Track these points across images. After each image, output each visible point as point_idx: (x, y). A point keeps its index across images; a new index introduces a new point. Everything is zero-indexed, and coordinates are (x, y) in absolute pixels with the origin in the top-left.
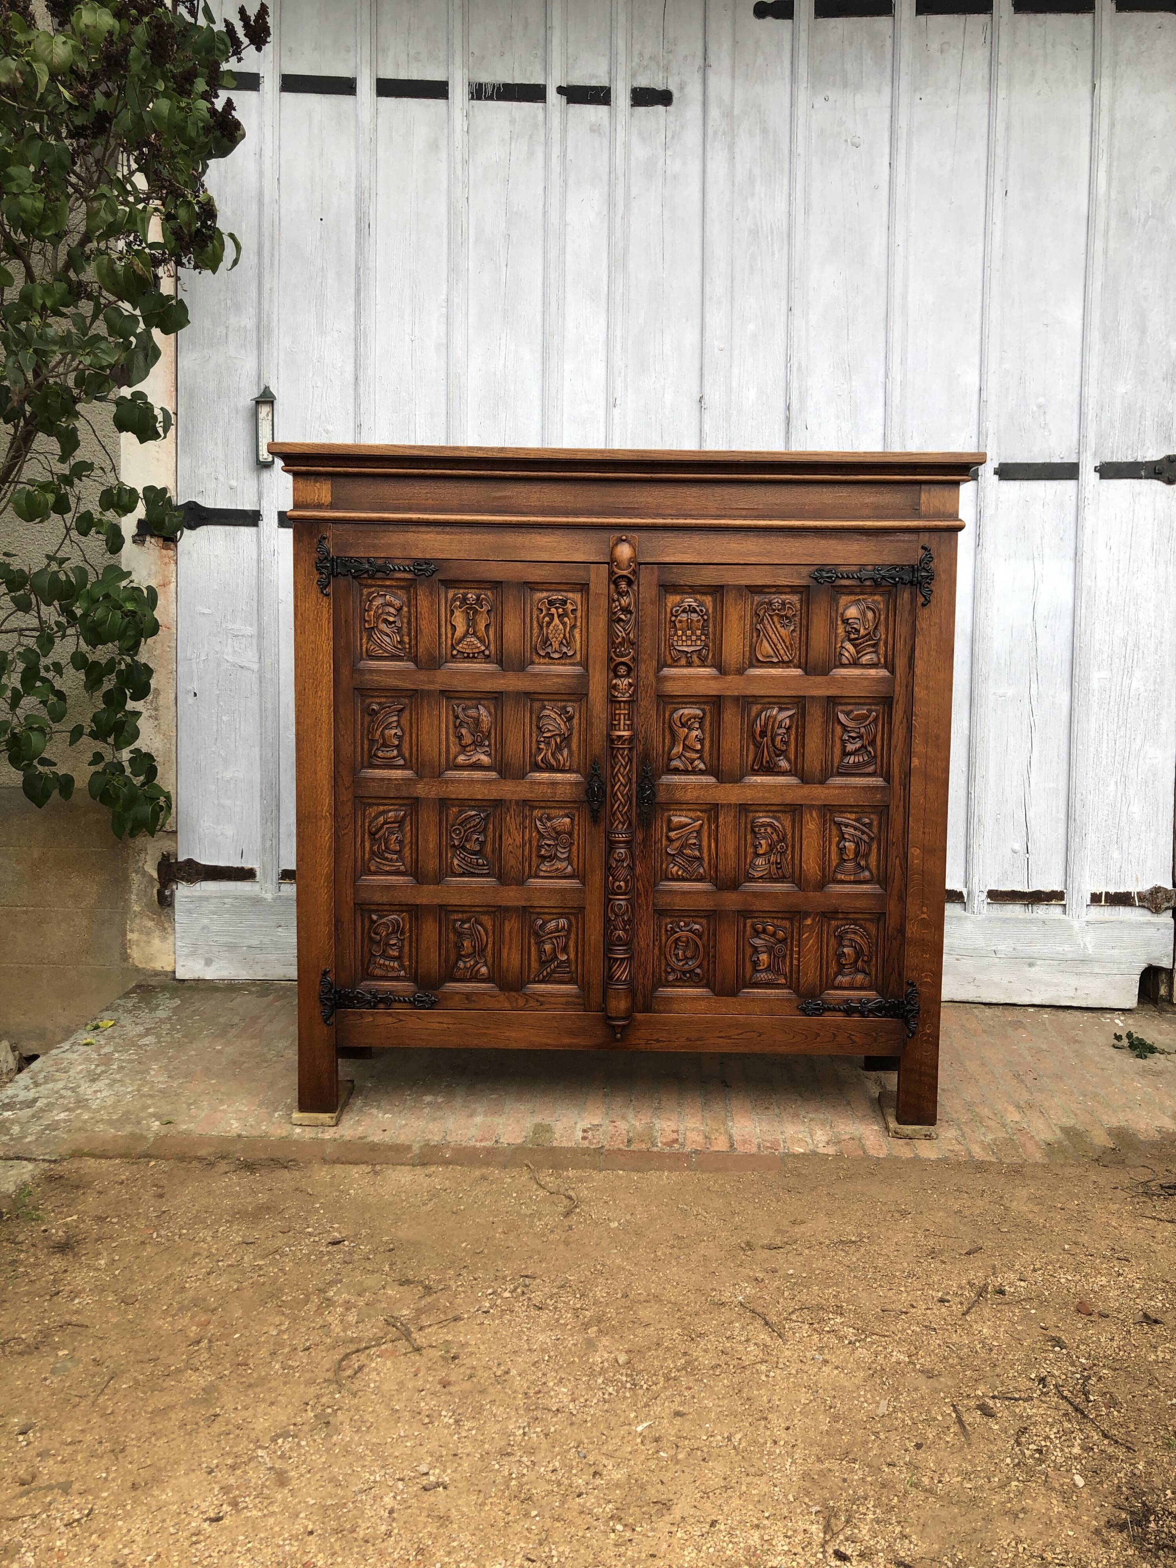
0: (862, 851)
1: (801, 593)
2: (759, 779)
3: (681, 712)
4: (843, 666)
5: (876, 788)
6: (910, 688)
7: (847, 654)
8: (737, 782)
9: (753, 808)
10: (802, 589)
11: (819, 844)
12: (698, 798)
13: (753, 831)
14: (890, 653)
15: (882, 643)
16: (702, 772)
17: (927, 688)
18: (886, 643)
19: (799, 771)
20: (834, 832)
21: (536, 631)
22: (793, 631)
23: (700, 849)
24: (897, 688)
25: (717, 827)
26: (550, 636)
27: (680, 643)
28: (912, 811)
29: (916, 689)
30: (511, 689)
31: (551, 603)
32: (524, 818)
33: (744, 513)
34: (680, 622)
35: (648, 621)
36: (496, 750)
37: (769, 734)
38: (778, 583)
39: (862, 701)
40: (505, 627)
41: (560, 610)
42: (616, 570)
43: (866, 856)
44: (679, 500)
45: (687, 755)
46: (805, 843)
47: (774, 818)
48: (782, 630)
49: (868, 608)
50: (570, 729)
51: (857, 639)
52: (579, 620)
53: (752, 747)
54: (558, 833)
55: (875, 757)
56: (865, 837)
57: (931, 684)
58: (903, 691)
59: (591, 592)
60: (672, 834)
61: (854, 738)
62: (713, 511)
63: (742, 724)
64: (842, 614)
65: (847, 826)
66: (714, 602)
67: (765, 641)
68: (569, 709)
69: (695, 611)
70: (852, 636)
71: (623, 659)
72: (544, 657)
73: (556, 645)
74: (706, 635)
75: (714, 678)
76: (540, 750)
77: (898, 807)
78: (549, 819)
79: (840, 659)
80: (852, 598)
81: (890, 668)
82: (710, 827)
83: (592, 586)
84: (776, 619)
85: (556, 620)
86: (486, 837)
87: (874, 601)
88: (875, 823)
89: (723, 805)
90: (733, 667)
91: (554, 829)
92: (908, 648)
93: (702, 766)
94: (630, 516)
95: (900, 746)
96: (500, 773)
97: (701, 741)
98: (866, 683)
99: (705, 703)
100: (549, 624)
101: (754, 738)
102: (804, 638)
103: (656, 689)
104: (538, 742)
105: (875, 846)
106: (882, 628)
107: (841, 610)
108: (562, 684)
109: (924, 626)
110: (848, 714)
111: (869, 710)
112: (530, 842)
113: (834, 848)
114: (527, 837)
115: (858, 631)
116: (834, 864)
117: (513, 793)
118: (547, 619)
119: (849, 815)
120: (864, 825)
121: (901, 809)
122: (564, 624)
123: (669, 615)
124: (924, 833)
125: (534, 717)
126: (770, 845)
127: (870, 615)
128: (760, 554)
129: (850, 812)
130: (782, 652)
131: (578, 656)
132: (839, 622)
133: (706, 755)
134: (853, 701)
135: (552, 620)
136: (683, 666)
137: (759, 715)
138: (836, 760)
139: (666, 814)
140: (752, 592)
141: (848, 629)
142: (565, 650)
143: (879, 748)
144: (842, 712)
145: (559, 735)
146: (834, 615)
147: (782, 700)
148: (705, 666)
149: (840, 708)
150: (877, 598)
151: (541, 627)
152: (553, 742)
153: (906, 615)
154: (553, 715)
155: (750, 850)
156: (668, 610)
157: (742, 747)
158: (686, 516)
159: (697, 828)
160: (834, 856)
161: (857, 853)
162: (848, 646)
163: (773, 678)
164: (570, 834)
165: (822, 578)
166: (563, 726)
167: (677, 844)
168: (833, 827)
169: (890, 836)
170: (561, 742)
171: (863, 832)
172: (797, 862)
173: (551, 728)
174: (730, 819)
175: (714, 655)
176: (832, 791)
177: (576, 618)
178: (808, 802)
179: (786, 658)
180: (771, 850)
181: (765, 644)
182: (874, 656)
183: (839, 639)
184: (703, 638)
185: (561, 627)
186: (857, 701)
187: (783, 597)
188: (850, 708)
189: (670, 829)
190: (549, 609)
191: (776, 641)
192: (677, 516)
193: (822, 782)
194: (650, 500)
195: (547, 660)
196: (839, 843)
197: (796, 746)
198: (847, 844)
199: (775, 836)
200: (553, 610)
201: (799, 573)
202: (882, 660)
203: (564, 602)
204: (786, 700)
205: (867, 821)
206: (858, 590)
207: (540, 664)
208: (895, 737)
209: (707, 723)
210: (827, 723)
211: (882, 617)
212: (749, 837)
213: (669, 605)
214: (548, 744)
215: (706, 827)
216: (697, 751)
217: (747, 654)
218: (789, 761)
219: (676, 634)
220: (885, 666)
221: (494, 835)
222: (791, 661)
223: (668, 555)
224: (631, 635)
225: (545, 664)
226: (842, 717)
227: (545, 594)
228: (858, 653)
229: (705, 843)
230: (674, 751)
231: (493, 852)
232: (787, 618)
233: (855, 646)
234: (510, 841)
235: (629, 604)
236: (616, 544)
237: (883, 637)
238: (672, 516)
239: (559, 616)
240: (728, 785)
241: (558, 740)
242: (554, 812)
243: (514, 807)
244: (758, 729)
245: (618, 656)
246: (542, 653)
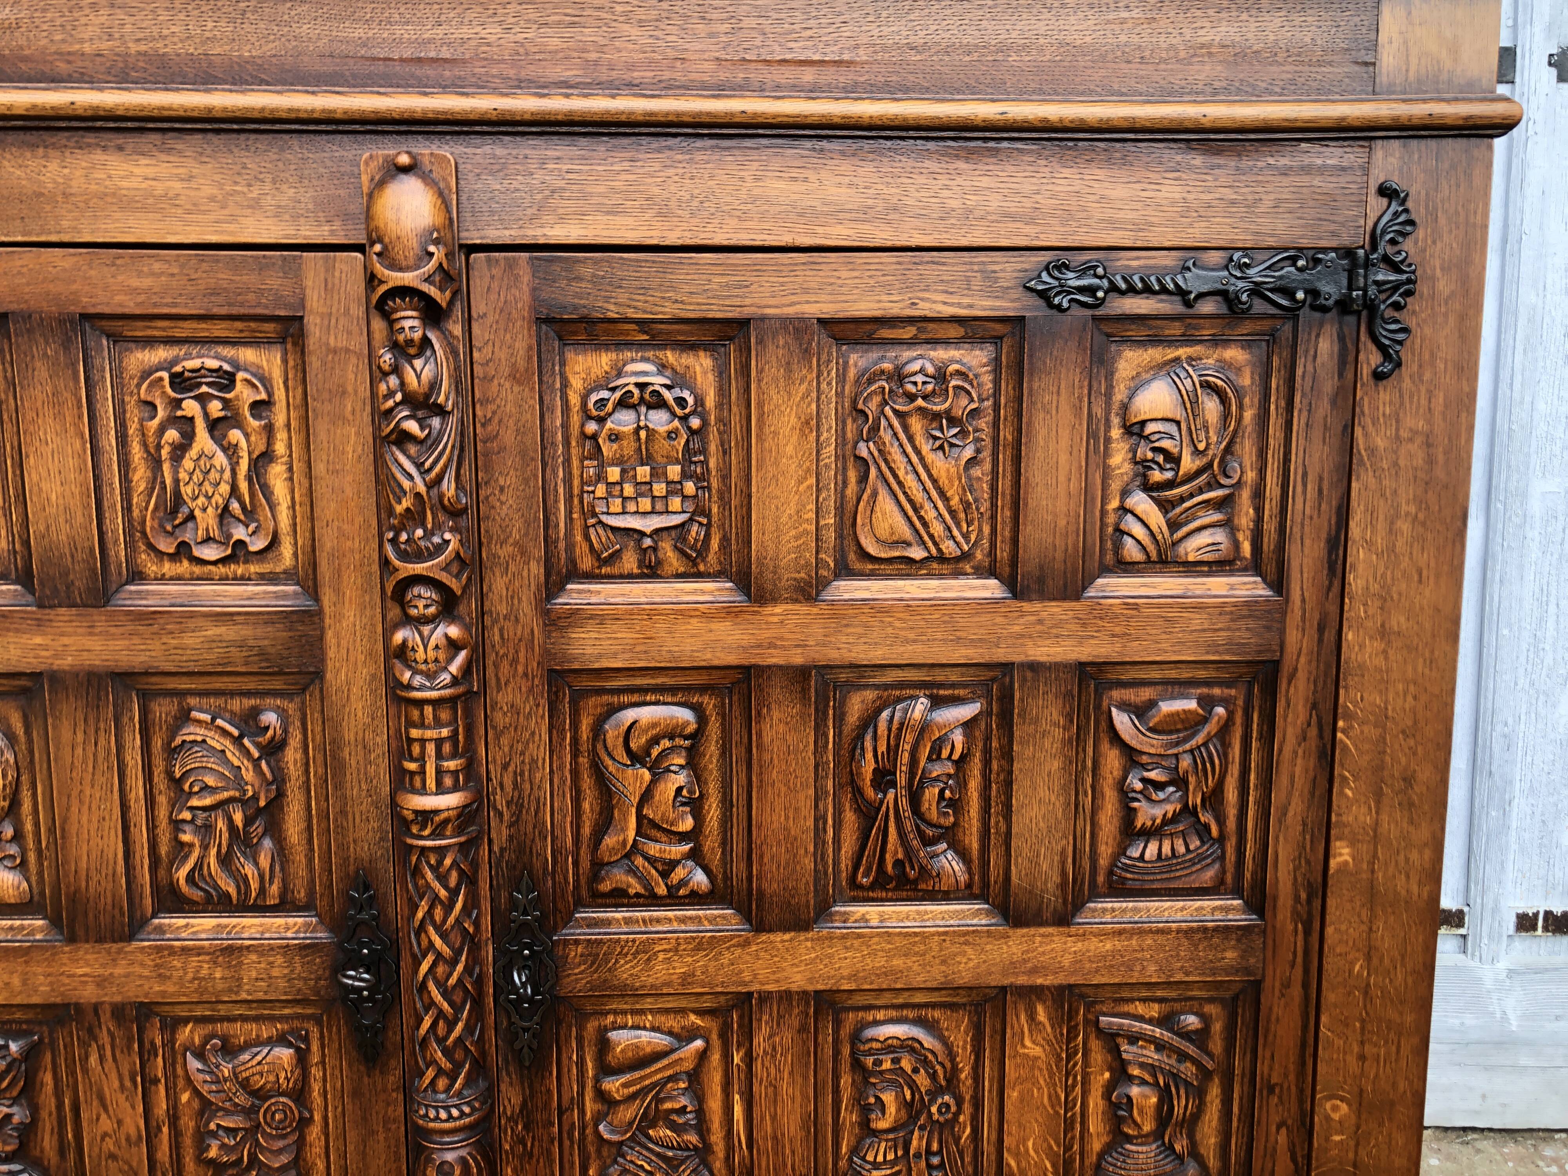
0: (1178, 1111)
1: (997, 340)
2: (872, 912)
3: (629, 715)
4: (1125, 567)
5: (1225, 931)
6: (1330, 635)
7: (1138, 530)
8: (805, 926)
9: (859, 1000)
10: (999, 328)
11: (1053, 1098)
12: (686, 979)
13: (857, 1065)
14: (1270, 526)
15: (1245, 495)
16: (696, 898)
17: (1383, 633)
18: (1258, 494)
19: (995, 889)
20: (1098, 1056)
21: (140, 475)
22: (972, 462)
23: (702, 1127)
24: (1293, 636)
25: (749, 1059)
26: (187, 491)
27: (616, 505)
28: (1330, 997)
29: (1349, 636)
30: (66, 662)
31: (181, 382)
32: (146, 1054)
33: (808, 75)
34: (615, 437)
35: (508, 437)
36: (39, 852)
37: (901, 779)
38: (924, 309)
39: (1186, 674)
40: (31, 462)
41: (215, 408)
42: (380, 270)
43: (1192, 1122)
44: (589, 34)
45: (653, 849)
46: (1012, 1095)
47: (919, 1022)
48: (937, 461)
49: (1207, 386)
50: (279, 779)
51: (1170, 484)
52: (281, 436)
53: (849, 816)
54: (260, 1095)
55: (1222, 839)
56: (1188, 1070)
57: (1398, 621)
58: (1308, 643)
59: (312, 342)
60: (613, 1085)
61: (1159, 786)
62: (706, 71)
63: (819, 748)
64: (1125, 407)
65: (1133, 1039)
66: (722, 373)
67: (883, 494)
68: (270, 718)
69: (659, 403)
70: (1157, 476)
71: (419, 568)
72: (174, 557)
73: (207, 520)
74: (699, 479)
75: (729, 612)
76: (181, 849)
77: (1287, 985)
78: (229, 1050)
79: (1118, 547)
80: (1155, 354)
81: (1272, 576)
82: (727, 1058)
83: (313, 325)
84: (916, 425)
85: (203, 440)
86: (35, 1110)
87: (1224, 366)
88: (1217, 1027)
89: (765, 997)
90: (788, 577)
91: (245, 1084)
92: (1328, 509)
93: (700, 878)
94: (423, 87)
95: (1297, 808)
96: (55, 922)
97: (696, 806)
98: (1198, 621)
99: (703, 689)
100: (180, 450)
101: (858, 792)
102: (1005, 484)
103: (546, 653)
104: (177, 825)
105: (1214, 1092)
106: (1247, 449)
107: (1120, 395)
108: (241, 645)
109: (1380, 443)
110: (1140, 711)
111: (1207, 702)
112: (174, 1118)
113: (1096, 1102)
114: (161, 1107)
115: (1174, 459)
116: (1097, 1146)
117: (101, 982)
118: (172, 435)
119: (1140, 1008)
120: (1186, 1035)
121: (1296, 991)
122: (231, 451)
123: (576, 419)
124: (1362, 1058)
125: (157, 743)
126: (908, 1106)
127: (1211, 406)
128: (864, 214)
129: (1144, 1000)
130: (937, 528)
131: (286, 550)
132: (1116, 433)
133: (711, 843)
134: (1155, 674)
135: (189, 436)
136: (630, 577)
137: (869, 720)
138: (1105, 851)
139: (592, 1026)
140: (840, 340)
141: (1144, 452)
142: (239, 533)
143: (1232, 812)
144: (1124, 706)
145: (243, 802)
146: (1098, 411)
147: (940, 676)
148: (699, 576)
149: (1117, 694)
150: (1234, 354)
151: (155, 463)
152: (221, 824)
153: (1323, 408)
154: (216, 741)
155: (850, 1117)
156: (574, 400)
157: (820, 819)
158: (613, 88)
159: (688, 1065)
160: (1096, 1125)
161: (1163, 1117)
162: (1140, 502)
163: (909, 607)
164: (300, 1094)
165: (1064, 290)
166: (248, 775)
167: (627, 1113)
168: (1095, 1045)
169: (1262, 1068)
170: (248, 821)
171: (1183, 1056)
172: (988, 1148)
173: (210, 781)
174: (787, 1037)
175: (725, 541)
176: (1095, 946)
177: (269, 430)
178: (1022, 980)
179: (949, 548)
180: (913, 1118)
181: (885, 502)
182: (1219, 536)
183: (1115, 486)
184: (690, 487)
185: (221, 459)
186: (1173, 674)
187: (941, 354)
188: (1146, 694)
189: (606, 1070)
190: (177, 404)
191: (919, 496)
192: (586, 88)
193: (1063, 919)
194: (492, 32)
195: (184, 567)
196: (1109, 1089)
197: (986, 810)
198: (1135, 1091)
199: (923, 1080)
200: (191, 407)
201: (990, 277)
202: (1246, 548)
203: (226, 381)
204: (954, 676)
205: (1192, 1021)
206: (1175, 330)
207: (162, 579)
208: (1281, 781)
209: (712, 750)
210: (1079, 740)
211: (1248, 415)
212: (846, 1080)
213: (577, 383)
214: (207, 829)
215: (716, 1057)
216: (683, 837)
217: (830, 536)
218: (963, 854)
219: (600, 477)
220: (1256, 566)
221: (60, 1106)
222: (965, 556)
223: (562, 219)
224: (448, 487)
225: (178, 579)
226: (1122, 721)
227: (162, 354)
228: (1174, 526)
229: (715, 1104)
230: (610, 841)
231: (62, 1151)
232: (953, 421)
233: (1165, 506)
234: (106, 1124)
235: (434, 385)
236: (381, 184)
237: (1251, 476)
238: (566, 86)
239: (214, 426)
240: (778, 937)
241: (238, 818)
242: (240, 1031)
243: (108, 1023)
244: (868, 766)
245: (404, 556)
246: (167, 546)
